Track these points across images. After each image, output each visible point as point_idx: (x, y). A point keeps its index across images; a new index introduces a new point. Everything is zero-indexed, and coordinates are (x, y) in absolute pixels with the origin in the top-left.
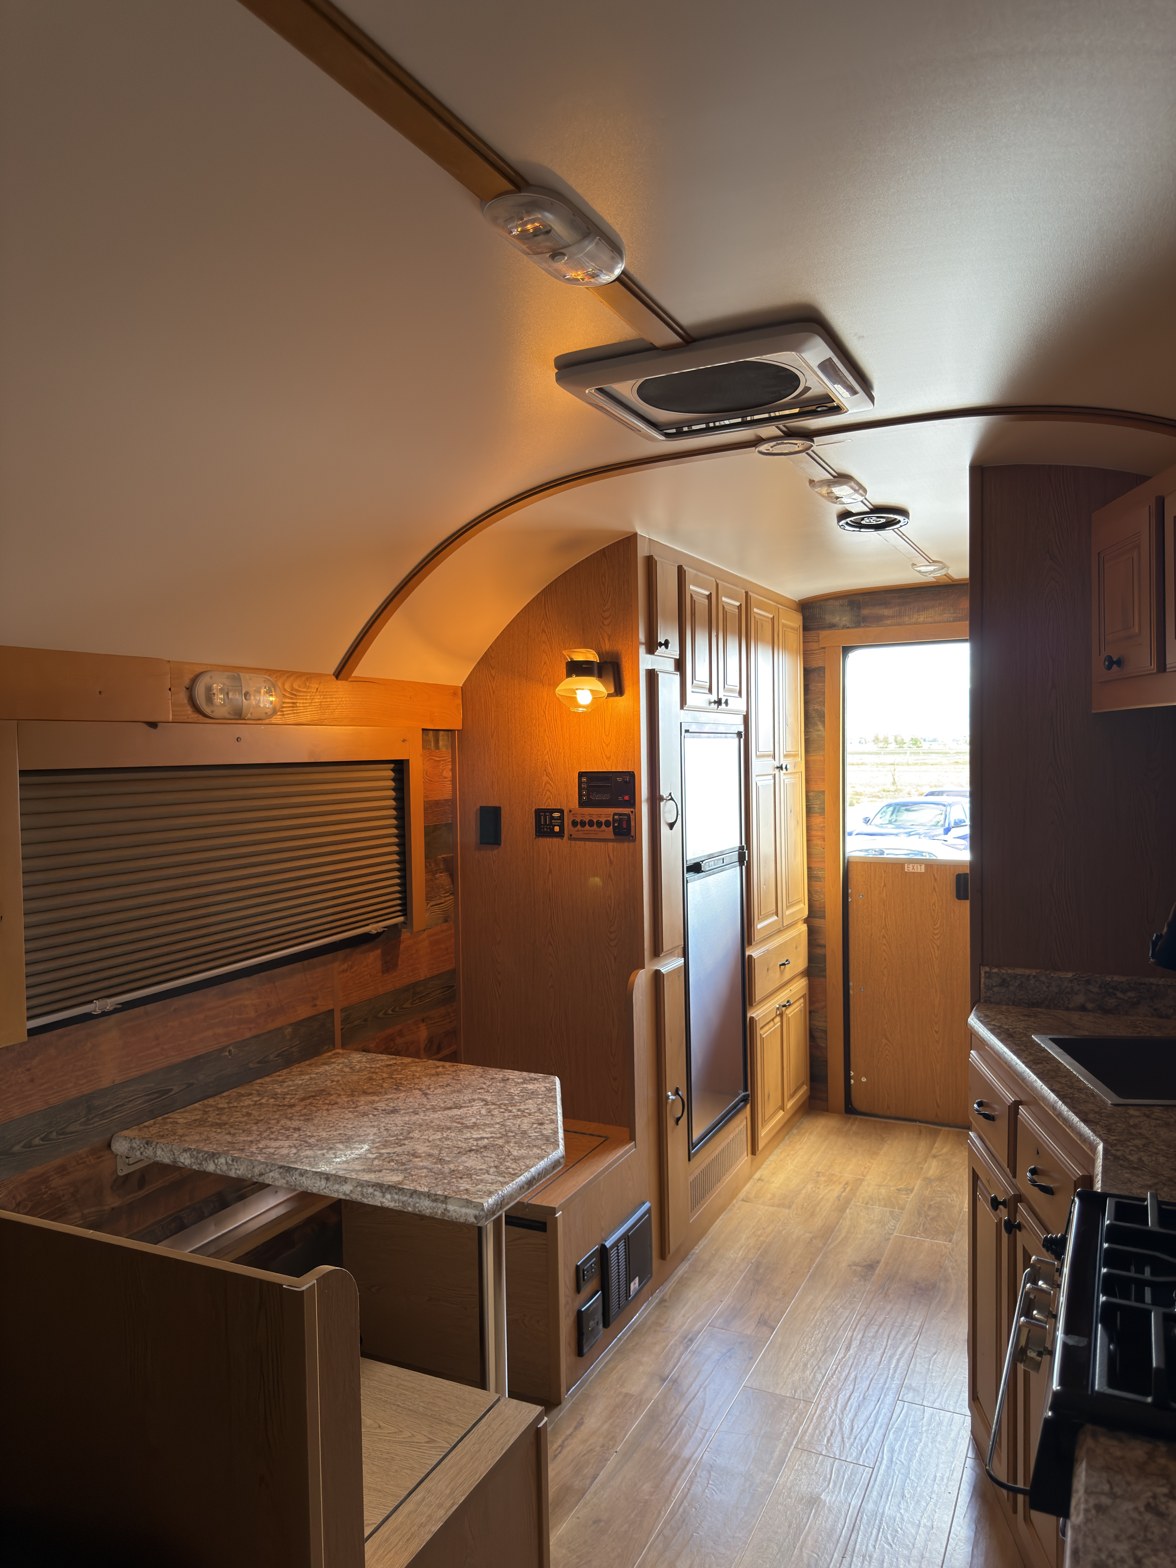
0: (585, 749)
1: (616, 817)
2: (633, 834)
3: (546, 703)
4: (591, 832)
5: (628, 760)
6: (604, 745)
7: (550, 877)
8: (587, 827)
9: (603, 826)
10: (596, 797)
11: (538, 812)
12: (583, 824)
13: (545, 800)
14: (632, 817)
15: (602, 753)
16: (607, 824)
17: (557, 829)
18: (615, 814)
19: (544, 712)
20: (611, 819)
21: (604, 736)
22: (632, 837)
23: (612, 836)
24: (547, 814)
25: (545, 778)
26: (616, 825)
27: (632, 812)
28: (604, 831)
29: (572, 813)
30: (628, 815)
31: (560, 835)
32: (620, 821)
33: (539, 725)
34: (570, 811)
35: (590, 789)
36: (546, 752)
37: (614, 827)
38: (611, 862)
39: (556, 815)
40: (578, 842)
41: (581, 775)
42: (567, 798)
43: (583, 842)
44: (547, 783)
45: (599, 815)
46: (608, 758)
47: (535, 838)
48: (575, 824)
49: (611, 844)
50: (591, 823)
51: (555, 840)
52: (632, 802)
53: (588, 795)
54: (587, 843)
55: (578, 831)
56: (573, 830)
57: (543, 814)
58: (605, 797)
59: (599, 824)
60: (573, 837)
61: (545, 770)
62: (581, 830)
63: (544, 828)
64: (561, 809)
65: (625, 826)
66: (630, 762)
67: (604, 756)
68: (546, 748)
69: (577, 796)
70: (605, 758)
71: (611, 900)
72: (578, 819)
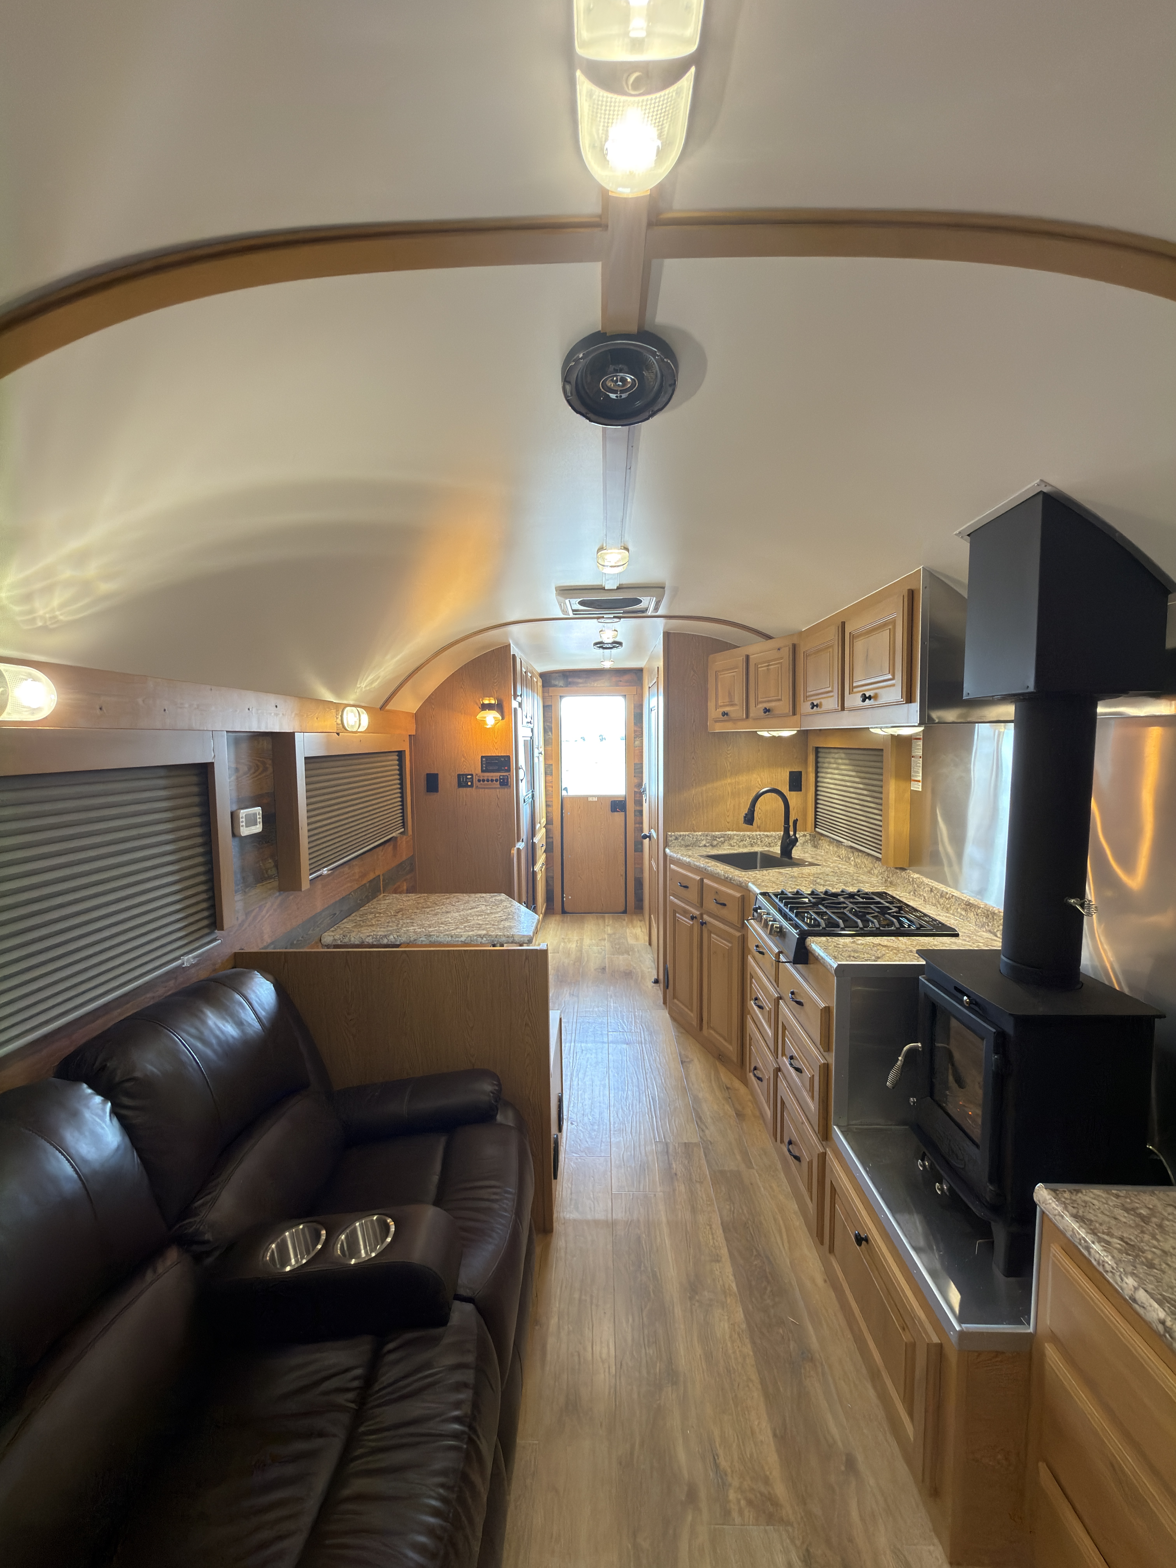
0: (484, 745)
1: (502, 777)
2: (509, 784)
3: (463, 722)
4: (488, 785)
5: (504, 750)
6: (495, 744)
7: (466, 807)
8: (486, 782)
9: (494, 781)
10: (491, 768)
11: (459, 776)
12: (484, 781)
13: (463, 770)
16: (496, 781)
17: (469, 784)
20: (498, 778)
21: (495, 739)
22: (510, 786)
23: (499, 786)
24: (464, 776)
25: (463, 759)
27: (509, 775)
28: (494, 784)
30: (505, 776)
31: (472, 786)
32: (503, 779)
34: (477, 775)
35: (488, 764)
36: (464, 746)
37: (500, 782)
38: (499, 799)
39: (469, 777)
40: (481, 790)
41: (482, 757)
42: (475, 768)
43: (483, 789)
44: (464, 761)
45: (492, 777)
46: (497, 749)
47: (458, 788)
48: (479, 780)
49: (498, 790)
50: (488, 780)
51: (469, 789)
52: (509, 770)
53: (486, 767)
54: (486, 790)
55: (481, 784)
56: (478, 784)
57: (462, 776)
58: (495, 768)
59: (492, 780)
60: (478, 787)
61: (464, 755)
62: (483, 784)
63: (462, 783)
64: (472, 774)
65: (506, 781)
66: (508, 751)
67: (494, 748)
68: (463, 744)
69: (480, 767)
70: (495, 750)
71: (498, 816)
72: (481, 779)
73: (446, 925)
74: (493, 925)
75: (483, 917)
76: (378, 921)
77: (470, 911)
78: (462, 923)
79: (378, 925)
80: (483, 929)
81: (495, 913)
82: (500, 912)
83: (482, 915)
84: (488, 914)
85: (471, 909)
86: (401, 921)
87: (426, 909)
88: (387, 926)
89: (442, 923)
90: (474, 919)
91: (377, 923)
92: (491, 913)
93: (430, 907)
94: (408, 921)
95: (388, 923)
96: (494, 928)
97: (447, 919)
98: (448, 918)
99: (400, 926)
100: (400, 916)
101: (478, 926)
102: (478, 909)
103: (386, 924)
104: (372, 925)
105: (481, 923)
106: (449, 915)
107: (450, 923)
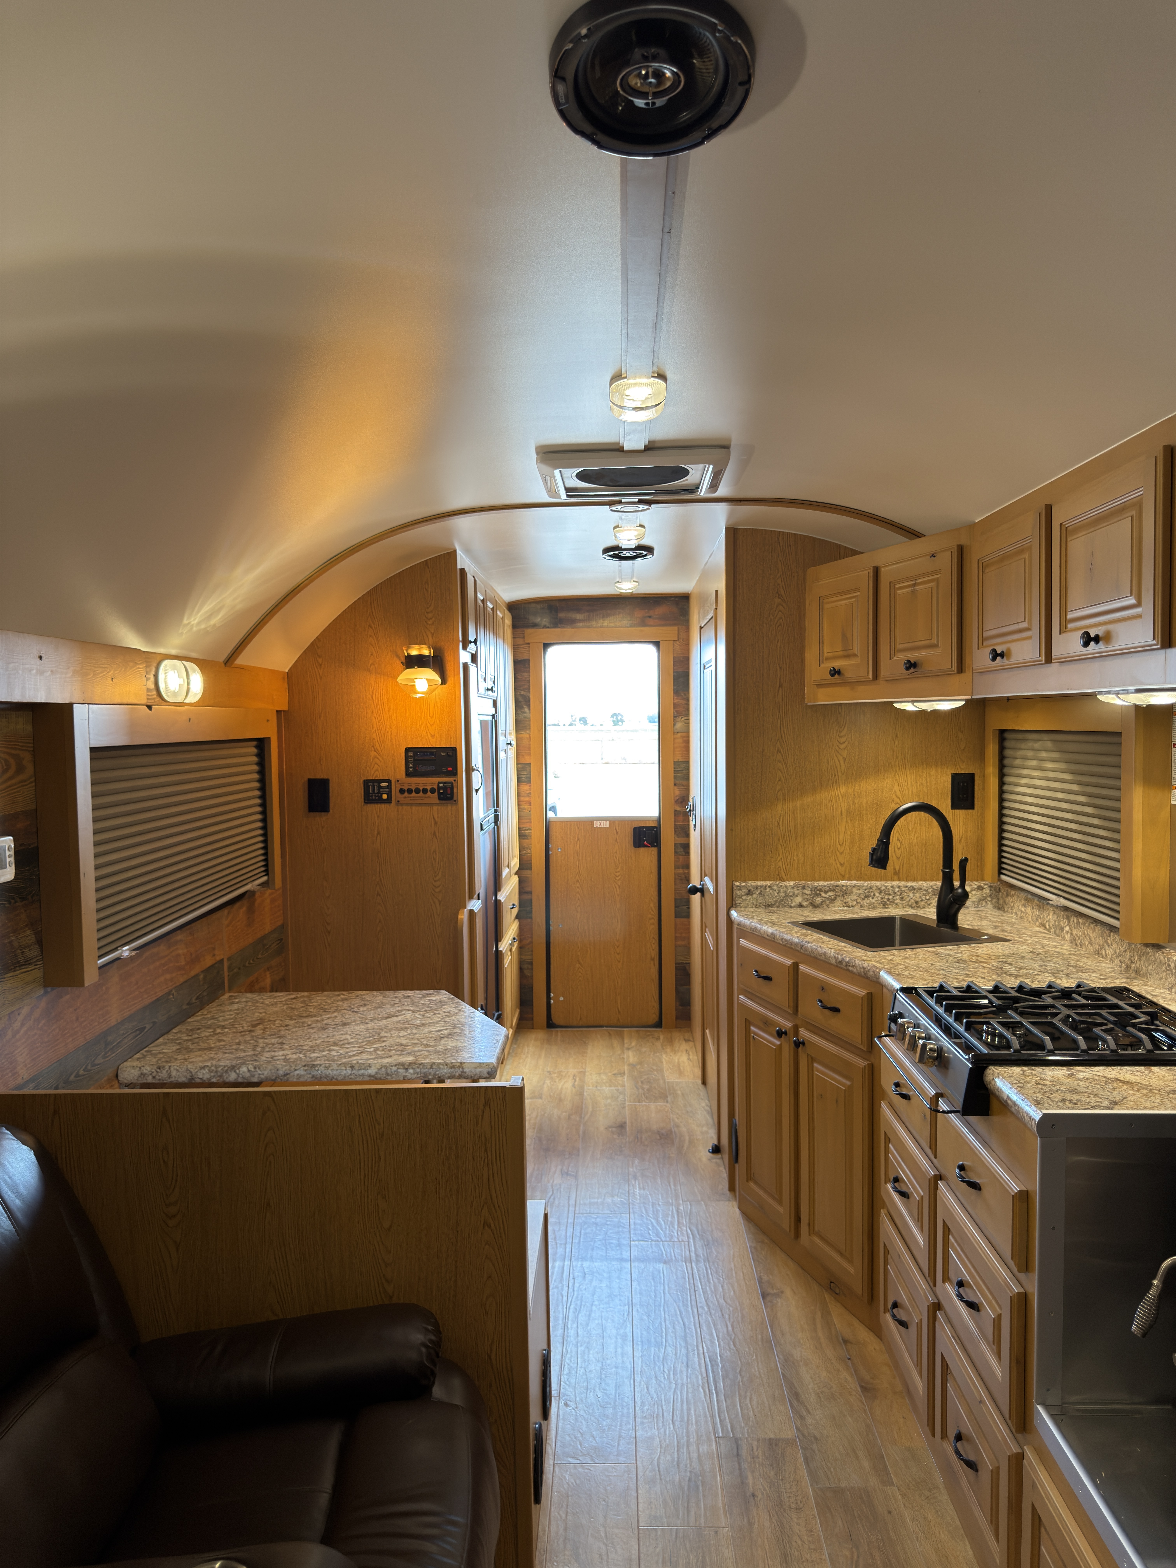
0: (411, 728)
1: (441, 785)
2: (455, 798)
3: (374, 689)
4: (418, 798)
5: (451, 738)
6: (429, 725)
7: (378, 838)
8: (414, 794)
9: (429, 793)
10: (422, 769)
11: (367, 783)
12: (410, 791)
13: (373, 772)
14: (453, 784)
15: (427, 732)
16: (433, 791)
17: (385, 796)
18: (439, 783)
19: (372, 697)
20: (436, 787)
21: (428, 717)
22: (455, 801)
23: (437, 801)
24: (375, 784)
25: (373, 754)
26: (441, 791)
27: (455, 780)
28: (429, 797)
29: (399, 782)
30: (450, 783)
31: (389, 801)
32: (445, 788)
33: (367, 708)
34: (398, 781)
35: (416, 762)
36: (374, 730)
37: (439, 793)
38: (436, 823)
39: (384, 784)
40: (405, 807)
41: (408, 750)
42: (395, 770)
43: (409, 807)
44: (375, 757)
45: (425, 784)
46: (433, 736)
47: (364, 805)
48: (402, 791)
49: (435, 808)
50: (417, 791)
51: (383, 806)
52: (454, 773)
53: (414, 767)
54: (414, 808)
55: (405, 797)
56: (401, 797)
57: (372, 784)
58: (430, 769)
59: (425, 791)
60: (401, 802)
61: (372, 746)
62: (408, 797)
63: (372, 796)
64: (389, 780)
65: (449, 792)
66: (452, 740)
67: (429, 734)
68: (373, 727)
69: (403, 768)
70: (429, 736)
71: (436, 854)
72: (406, 788)
73: (342, 1046)
74: (427, 1046)
75: (409, 1031)
76: (220, 1041)
77: (384, 1022)
78: (370, 1043)
79: (219, 1048)
80: (409, 1054)
81: (430, 1024)
82: (437, 1022)
83: (407, 1028)
84: (417, 1027)
85: (386, 1018)
86: (261, 1041)
87: (306, 1020)
88: (236, 1050)
89: (335, 1044)
90: (391, 1036)
91: (218, 1044)
92: (423, 1025)
93: (315, 1016)
94: (273, 1041)
95: (239, 1044)
96: (428, 1051)
97: (344, 1037)
98: (346, 1034)
99: (259, 1049)
100: (258, 1031)
101: (400, 1048)
102: (400, 1018)
103: (234, 1047)
104: (210, 1049)
105: (404, 1042)
106: (347, 1029)
107: (349, 1043)
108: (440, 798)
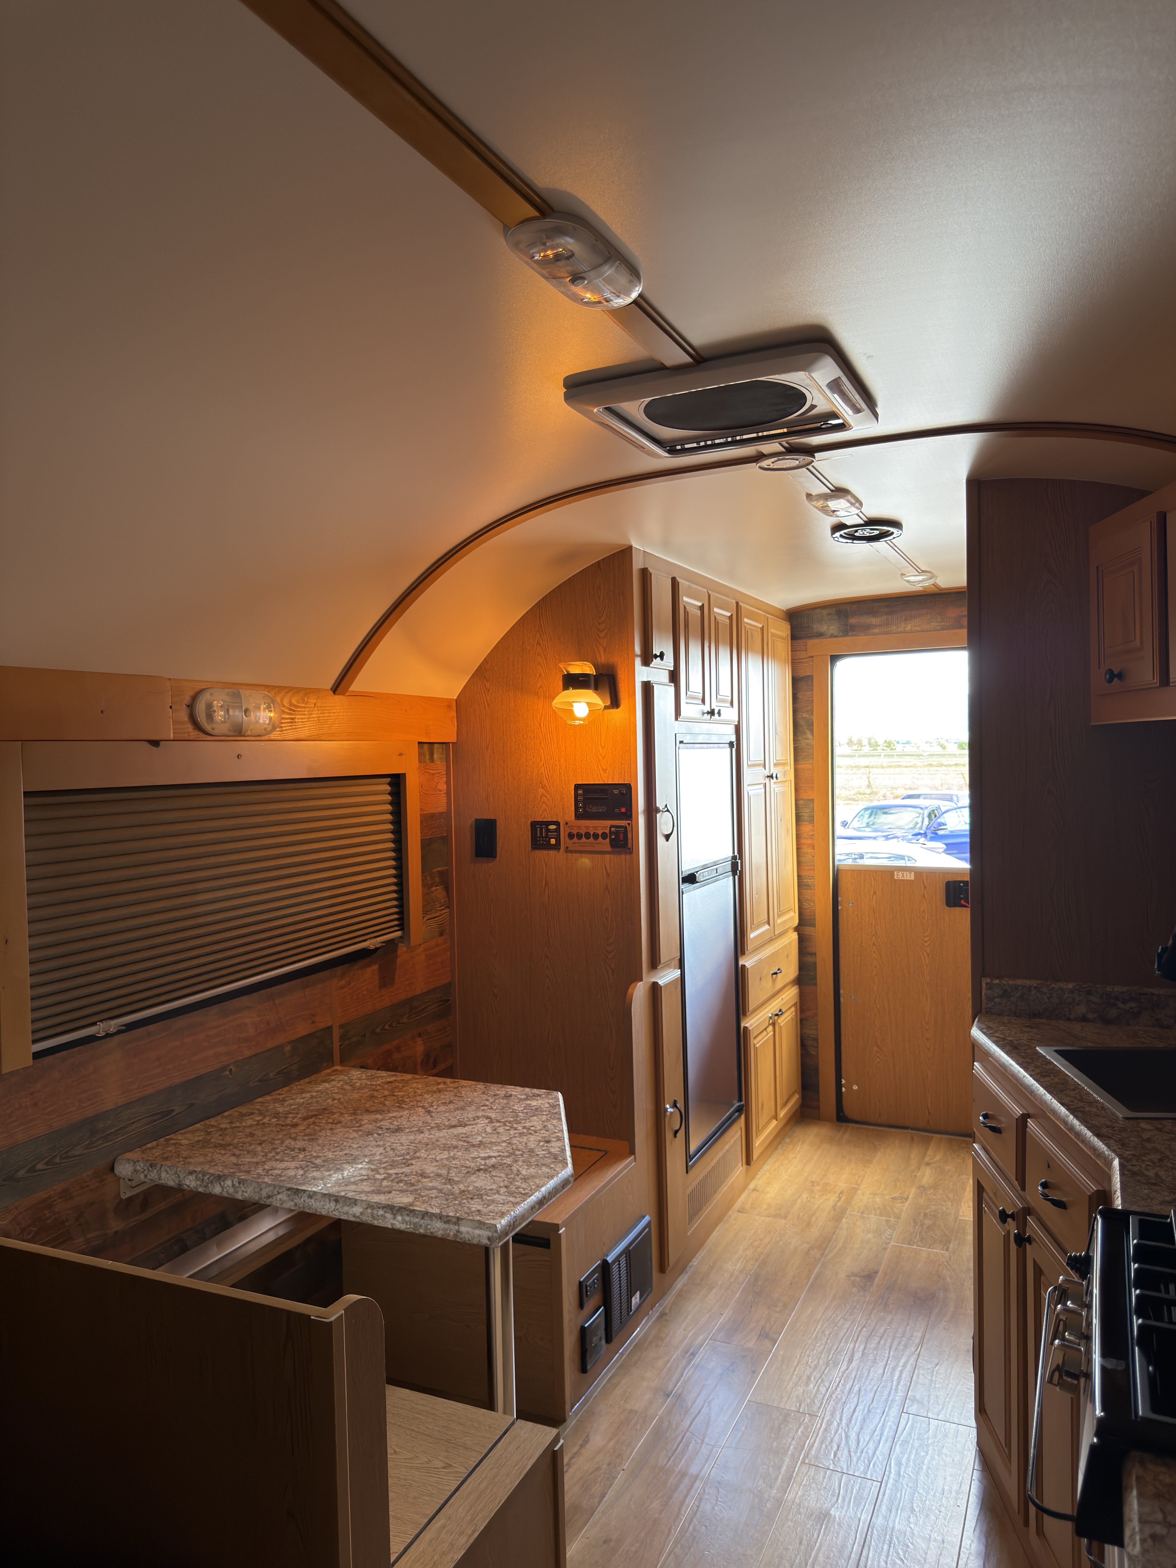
0: (581, 761)
1: (613, 829)
2: (630, 846)
3: (542, 716)
4: (588, 845)
5: (625, 773)
6: (600, 757)
7: (546, 889)
8: (584, 839)
9: (600, 839)
10: (593, 809)
11: (534, 825)
12: (579, 836)
13: (541, 813)
14: (629, 829)
15: (598, 766)
16: (604, 836)
17: (553, 841)
18: (611, 827)
19: (540, 725)
20: (607, 831)
21: (600, 748)
22: (629, 849)
23: (609, 849)
24: (543, 826)
25: (541, 791)
26: (613, 837)
27: (629, 824)
28: (600, 843)
29: (568, 825)
30: (625, 828)
31: (557, 847)
32: (617, 833)
33: (534, 738)
34: (567, 823)
35: (587, 801)
36: (542, 764)
37: (611, 839)
38: (608, 874)
39: (552, 827)
40: (574, 855)
41: (577, 787)
42: (563, 810)
43: (579, 855)
44: (543, 795)
45: (596, 828)
46: (605, 771)
47: (531, 851)
48: (571, 836)
49: (607, 856)
50: (588, 836)
51: (552, 853)
52: (629, 815)
53: (584, 807)
54: (584, 855)
55: (574, 843)
56: (570, 843)
57: (539, 826)
58: (602, 809)
59: (596, 836)
60: (569, 849)
61: (541, 783)
62: (578, 843)
63: (540, 841)
64: (557, 822)
65: (622, 838)
66: (626, 774)
67: (600, 768)
68: (541, 760)
69: (573, 808)
70: (601, 770)
71: (608, 912)
72: (575, 832)
108: (612, 846)
